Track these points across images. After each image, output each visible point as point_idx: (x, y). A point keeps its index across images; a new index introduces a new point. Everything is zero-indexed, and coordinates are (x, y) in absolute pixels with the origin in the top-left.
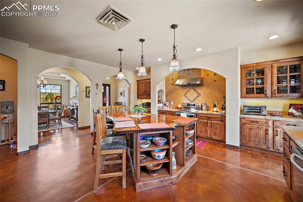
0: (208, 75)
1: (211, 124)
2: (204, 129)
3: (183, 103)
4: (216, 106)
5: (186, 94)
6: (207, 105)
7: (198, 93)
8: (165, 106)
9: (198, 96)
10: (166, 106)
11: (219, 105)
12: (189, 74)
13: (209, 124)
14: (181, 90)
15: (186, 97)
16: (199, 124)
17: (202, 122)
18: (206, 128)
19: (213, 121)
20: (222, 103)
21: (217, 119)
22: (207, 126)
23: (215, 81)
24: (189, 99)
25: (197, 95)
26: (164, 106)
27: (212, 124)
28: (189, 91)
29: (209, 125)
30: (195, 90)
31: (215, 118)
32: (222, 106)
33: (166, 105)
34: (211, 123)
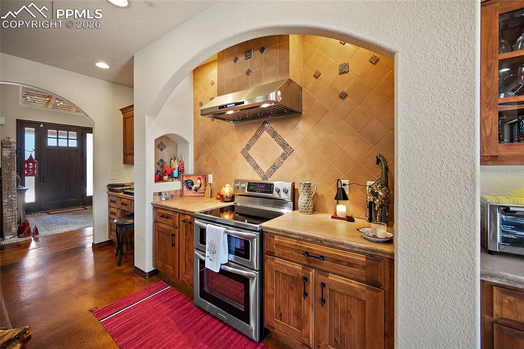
0: (317, 76)
1: (319, 287)
2: (293, 304)
3: (237, 181)
4: (345, 198)
5: (248, 147)
6: (314, 190)
7: (284, 145)
8: (190, 188)
9: (284, 157)
10: (193, 187)
11: (359, 192)
12: (248, 72)
13: (311, 286)
14: (234, 135)
15: (248, 157)
16: (272, 280)
17: (285, 271)
18: (300, 301)
19: (332, 277)
20: (369, 183)
21: (349, 269)
22: (306, 294)
23: (343, 96)
24: (256, 167)
25: (281, 151)
26: (185, 188)
27: (327, 292)
28: (256, 136)
29: (311, 294)
30: (274, 135)
31: (337, 261)
32: (370, 198)
33: (193, 184)
34: (323, 285)
